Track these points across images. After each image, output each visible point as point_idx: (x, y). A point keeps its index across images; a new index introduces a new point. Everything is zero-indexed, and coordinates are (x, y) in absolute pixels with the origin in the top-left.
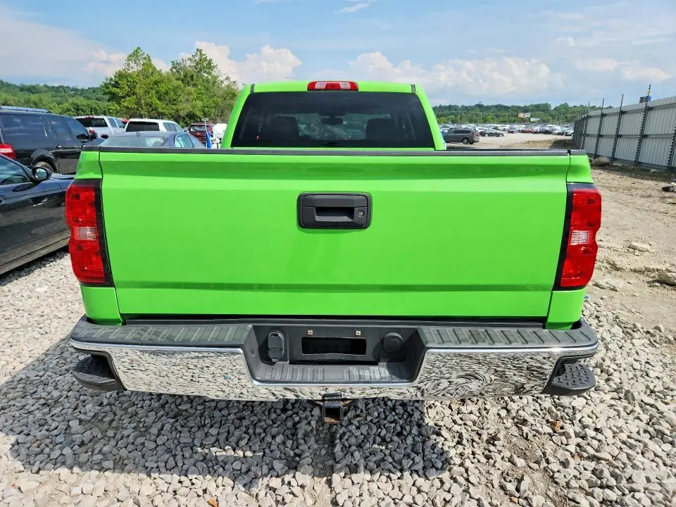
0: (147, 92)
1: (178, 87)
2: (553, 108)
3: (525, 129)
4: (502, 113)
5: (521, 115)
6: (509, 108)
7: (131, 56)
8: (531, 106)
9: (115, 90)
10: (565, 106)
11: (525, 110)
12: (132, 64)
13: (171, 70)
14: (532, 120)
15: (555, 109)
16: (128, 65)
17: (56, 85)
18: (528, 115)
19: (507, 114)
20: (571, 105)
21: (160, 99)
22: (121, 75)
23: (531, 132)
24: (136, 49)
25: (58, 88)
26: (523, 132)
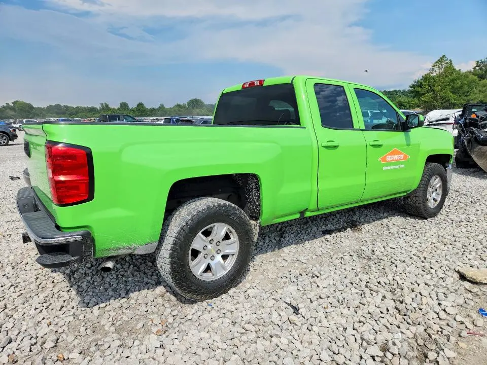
0: (443, 88)
1: (473, 81)
7: (437, 62)
9: (419, 89)
12: (436, 69)
13: (474, 68)
16: (433, 69)
17: (392, 90)
21: (453, 93)
22: (425, 78)
24: (442, 56)
25: (392, 92)
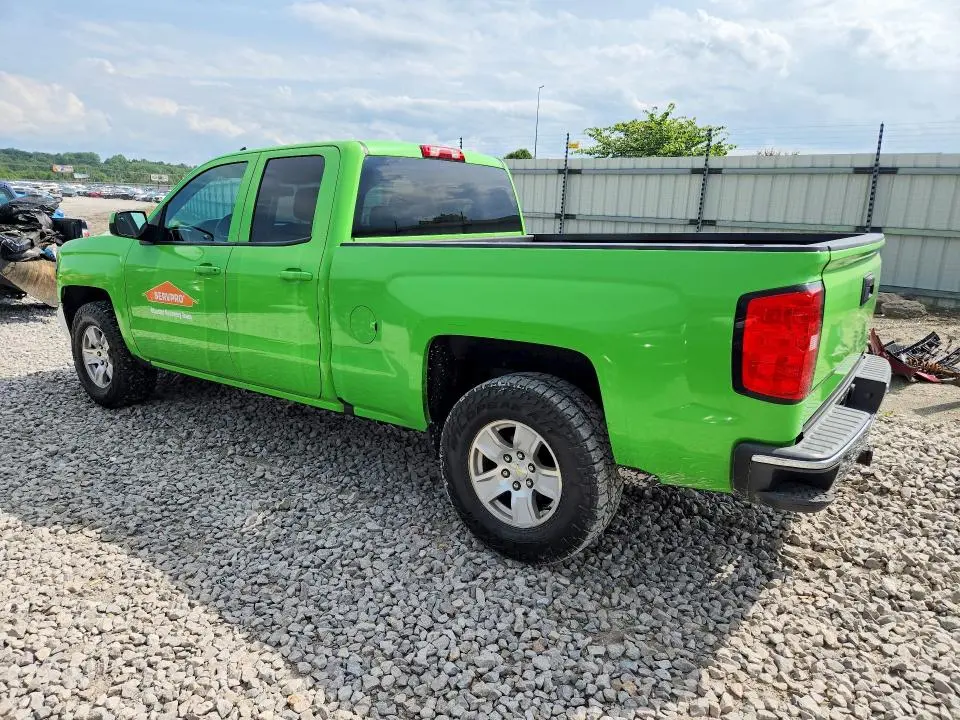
2: (103, 161)
3: (88, 192)
4: (20, 163)
5: (58, 168)
6: (30, 156)
8: (67, 154)
10: (120, 159)
11: (60, 160)
14: (76, 176)
15: (107, 162)
18: (68, 169)
19: (30, 165)
20: (129, 157)
23: (100, 196)
26: (86, 195)
